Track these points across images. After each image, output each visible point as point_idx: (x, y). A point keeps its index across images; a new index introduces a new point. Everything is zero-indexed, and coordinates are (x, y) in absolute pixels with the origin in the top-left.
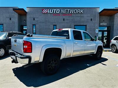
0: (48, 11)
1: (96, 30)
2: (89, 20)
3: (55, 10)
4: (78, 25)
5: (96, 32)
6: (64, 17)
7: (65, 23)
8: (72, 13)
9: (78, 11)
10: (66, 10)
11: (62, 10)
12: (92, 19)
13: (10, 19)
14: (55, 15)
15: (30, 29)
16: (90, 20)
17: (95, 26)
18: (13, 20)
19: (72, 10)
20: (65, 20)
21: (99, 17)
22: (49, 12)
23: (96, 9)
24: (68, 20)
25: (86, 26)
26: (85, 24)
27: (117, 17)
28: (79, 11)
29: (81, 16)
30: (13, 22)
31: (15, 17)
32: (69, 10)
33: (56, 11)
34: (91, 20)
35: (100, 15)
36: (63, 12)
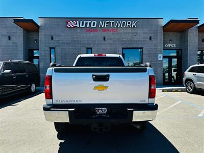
1: (159, 55)
2: (147, 38)
3: (88, 22)
4: (129, 47)
5: (159, 59)
6: (105, 34)
7: (106, 44)
8: (119, 27)
9: (128, 24)
10: (107, 23)
11: (101, 22)
12: (152, 37)
13: (9, 38)
14: (89, 30)
15: (45, 56)
17: (157, 49)
18: (15, 39)
19: (118, 22)
20: (106, 39)
21: (162, 34)
23: (158, 21)
24: (111, 39)
25: (142, 48)
26: (140, 46)
27: (191, 34)
29: (133, 32)
30: (13, 43)
31: (19, 34)
32: (112, 22)
33: (90, 23)
34: (150, 38)
35: (165, 31)
36: (103, 27)
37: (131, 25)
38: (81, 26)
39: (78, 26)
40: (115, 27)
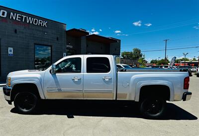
7: (17, 37)
8: (31, 23)
9: (39, 23)
10: (19, 16)
11: (12, 13)
12: (59, 38)
16: (56, 39)
17: (62, 48)
19: (30, 18)
20: (18, 33)
21: (66, 37)
23: (63, 26)
24: (23, 33)
25: (51, 46)
28: (41, 22)
29: (44, 30)
32: (24, 16)
36: (14, 18)
37: (43, 24)
40: (28, 22)
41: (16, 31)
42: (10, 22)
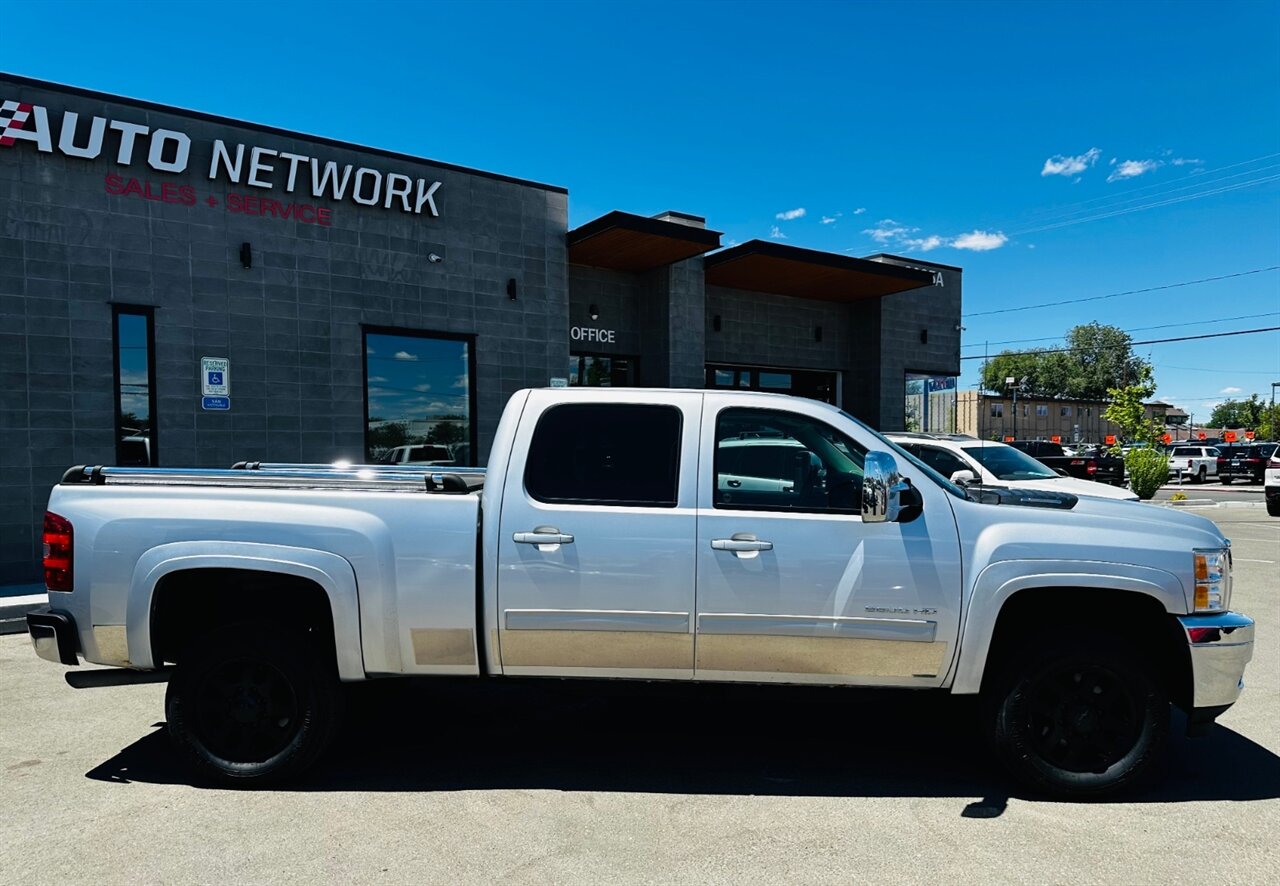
0: (30, 125)
2: (494, 286)
3: (130, 131)
4: (399, 322)
6: (248, 227)
7: (257, 291)
8: (338, 195)
9: (391, 191)
11: (219, 146)
12: (520, 285)
16: (502, 293)
17: (541, 348)
19: (332, 166)
20: (258, 262)
21: (566, 276)
22: (42, 138)
23: (544, 201)
24: (288, 261)
25: (471, 338)
26: (460, 325)
28: (400, 185)
29: (422, 238)
32: (295, 159)
34: (511, 289)
35: (573, 257)
36: (235, 177)
37: (412, 198)
38: (67, 145)
39: (45, 146)
40: (318, 191)
41: (245, 255)
42: (212, 202)
